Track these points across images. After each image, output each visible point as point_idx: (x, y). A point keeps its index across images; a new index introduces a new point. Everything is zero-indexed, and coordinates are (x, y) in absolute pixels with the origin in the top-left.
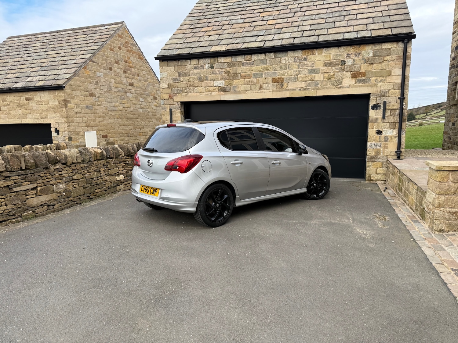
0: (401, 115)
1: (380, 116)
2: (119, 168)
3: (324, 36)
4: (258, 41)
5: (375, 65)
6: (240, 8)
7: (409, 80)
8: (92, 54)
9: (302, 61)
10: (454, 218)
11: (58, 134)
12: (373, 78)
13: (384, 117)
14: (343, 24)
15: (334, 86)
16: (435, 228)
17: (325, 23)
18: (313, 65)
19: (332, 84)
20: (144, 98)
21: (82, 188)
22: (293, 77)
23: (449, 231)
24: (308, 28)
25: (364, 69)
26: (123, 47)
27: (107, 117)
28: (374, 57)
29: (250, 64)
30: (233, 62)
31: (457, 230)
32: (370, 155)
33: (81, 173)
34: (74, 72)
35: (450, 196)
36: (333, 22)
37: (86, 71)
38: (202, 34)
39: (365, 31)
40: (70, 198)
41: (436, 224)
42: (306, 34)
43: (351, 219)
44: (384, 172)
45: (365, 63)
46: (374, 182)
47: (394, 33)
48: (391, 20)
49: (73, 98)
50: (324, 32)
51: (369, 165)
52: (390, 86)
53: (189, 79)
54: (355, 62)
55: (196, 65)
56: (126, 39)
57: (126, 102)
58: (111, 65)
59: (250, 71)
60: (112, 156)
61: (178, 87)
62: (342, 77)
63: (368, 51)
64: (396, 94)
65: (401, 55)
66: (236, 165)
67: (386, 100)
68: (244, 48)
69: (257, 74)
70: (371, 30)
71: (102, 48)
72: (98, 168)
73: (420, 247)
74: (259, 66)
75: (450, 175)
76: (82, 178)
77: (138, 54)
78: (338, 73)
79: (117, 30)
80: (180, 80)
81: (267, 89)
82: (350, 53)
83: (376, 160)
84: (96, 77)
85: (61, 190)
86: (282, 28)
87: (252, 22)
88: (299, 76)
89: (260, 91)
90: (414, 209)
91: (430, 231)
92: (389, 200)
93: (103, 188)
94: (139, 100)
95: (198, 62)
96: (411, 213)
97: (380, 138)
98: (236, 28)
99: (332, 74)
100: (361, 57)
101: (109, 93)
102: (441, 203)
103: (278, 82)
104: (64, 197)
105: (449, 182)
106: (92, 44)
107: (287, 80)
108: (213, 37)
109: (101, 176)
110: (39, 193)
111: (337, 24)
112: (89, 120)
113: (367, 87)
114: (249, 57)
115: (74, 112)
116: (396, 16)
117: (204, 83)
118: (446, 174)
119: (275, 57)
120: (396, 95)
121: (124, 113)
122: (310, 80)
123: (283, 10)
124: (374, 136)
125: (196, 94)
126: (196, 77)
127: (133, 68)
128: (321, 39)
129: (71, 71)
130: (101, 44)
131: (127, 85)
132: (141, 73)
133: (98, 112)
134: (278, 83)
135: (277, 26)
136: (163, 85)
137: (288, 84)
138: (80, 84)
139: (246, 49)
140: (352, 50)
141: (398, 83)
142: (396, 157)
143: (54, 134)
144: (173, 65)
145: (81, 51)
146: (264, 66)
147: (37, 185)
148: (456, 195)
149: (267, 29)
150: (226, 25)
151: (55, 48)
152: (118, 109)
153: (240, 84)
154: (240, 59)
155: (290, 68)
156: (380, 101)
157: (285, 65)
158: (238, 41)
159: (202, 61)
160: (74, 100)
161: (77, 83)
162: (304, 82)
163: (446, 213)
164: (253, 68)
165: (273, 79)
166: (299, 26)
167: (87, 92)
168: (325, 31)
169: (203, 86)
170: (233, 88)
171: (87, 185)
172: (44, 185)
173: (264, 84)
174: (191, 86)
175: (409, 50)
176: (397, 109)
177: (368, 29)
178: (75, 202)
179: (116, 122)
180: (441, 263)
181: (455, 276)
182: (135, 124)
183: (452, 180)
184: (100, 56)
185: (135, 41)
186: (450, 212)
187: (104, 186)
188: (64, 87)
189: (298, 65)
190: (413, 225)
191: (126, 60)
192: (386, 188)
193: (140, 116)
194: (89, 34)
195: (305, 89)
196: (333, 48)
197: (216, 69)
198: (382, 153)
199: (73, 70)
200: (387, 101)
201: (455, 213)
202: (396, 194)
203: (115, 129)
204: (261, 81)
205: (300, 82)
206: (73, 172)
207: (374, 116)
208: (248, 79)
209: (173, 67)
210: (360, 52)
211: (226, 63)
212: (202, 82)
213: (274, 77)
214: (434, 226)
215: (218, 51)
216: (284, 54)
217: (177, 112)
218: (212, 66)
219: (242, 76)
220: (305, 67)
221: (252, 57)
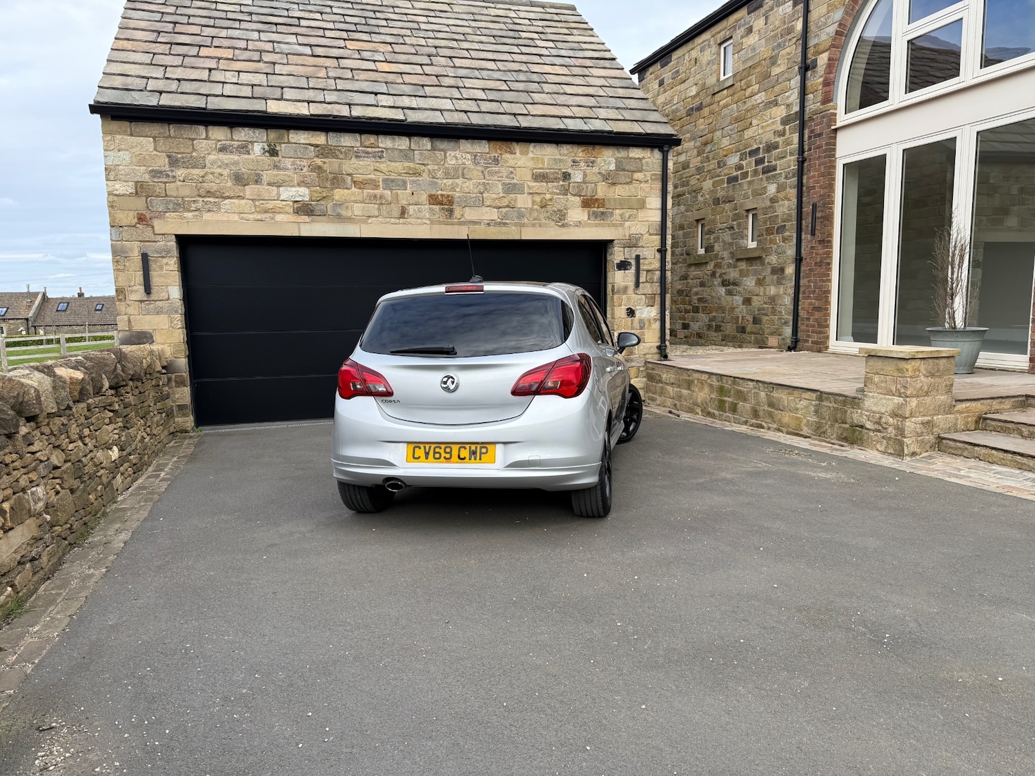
0: (664, 280)
1: (631, 284)
2: (107, 425)
3: (525, 117)
4: (385, 107)
5: (619, 186)
6: (280, 16)
9: (490, 164)
10: (926, 431)
12: (617, 210)
13: (637, 284)
14: (547, 99)
15: (553, 223)
17: (509, 90)
18: (511, 176)
19: (548, 218)
21: (68, 491)
22: (474, 195)
23: (921, 454)
24: (481, 94)
25: (602, 192)
28: (618, 172)
29: (374, 157)
30: (331, 145)
31: (929, 450)
33: (58, 447)
35: (922, 398)
36: (524, 91)
38: (208, 63)
39: (596, 120)
41: (907, 445)
44: (641, 386)
45: (604, 181)
47: (647, 131)
48: (628, 107)
50: (521, 110)
52: (645, 228)
53: (202, 177)
54: (586, 177)
55: (223, 142)
59: (375, 173)
61: (166, 195)
62: (566, 205)
63: (608, 158)
64: (653, 242)
65: (658, 171)
67: (638, 252)
68: (359, 118)
69: (393, 181)
70: (605, 120)
72: (80, 428)
74: (397, 164)
75: (922, 366)
76: (65, 461)
78: (559, 196)
80: (174, 177)
81: (419, 218)
82: (578, 159)
85: (41, 504)
86: (423, 86)
87: (336, 58)
88: (485, 195)
89: (403, 220)
93: (98, 489)
95: (229, 136)
97: (632, 323)
98: (302, 65)
99: (548, 196)
100: (595, 170)
102: (913, 410)
103: (442, 204)
104: (49, 528)
105: (921, 376)
107: (461, 201)
108: (251, 78)
109: (90, 452)
110: (9, 523)
111: (536, 97)
113: (609, 226)
114: (371, 139)
116: (630, 100)
117: (249, 190)
118: (916, 364)
119: (433, 149)
120: (654, 245)
122: (508, 206)
123: (397, 44)
124: (623, 320)
125: (228, 217)
126: (226, 172)
128: (525, 123)
134: (442, 207)
135: (407, 78)
136: (117, 186)
137: (464, 209)
139: (364, 120)
140: (581, 153)
141: (655, 223)
142: (657, 356)
144: (149, 134)
146: (407, 164)
148: (928, 395)
149: (389, 81)
150: (268, 52)
153: (353, 199)
154: (348, 141)
156: (630, 255)
157: (456, 170)
158: (331, 97)
159: (243, 134)
162: (496, 210)
163: (918, 425)
164: (383, 167)
165: (431, 196)
166: (457, 88)
168: (520, 108)
169: (247, 197)
170: (333, 207)
171: (76, 484)
172: (13, 493)
173: (410, 204)
174: (209, 193)
175: (668, 165)
176: (656, 270)
177: (599, 117)
178: (65, 539)
186: (922, 423)
187: (98, 481)
189: (482, 172)
192: (670, 413)
195: (500, 223)
196: (547, 144)
197: (284, 157)
198: (635, 351)
200: (641, 255)
201: (927, 423)
204: (403, 199)
205: (488, 208)
206: (48, 444)
207: (623, 283)
208: (372, 191)
209: (151, 139)
210: (594, 159)
211: (313, 148)
212: (244, 186)
213: (433, 193)
214: (905, 448)
215: (290, 114)
216: (452, 144)
217: (167, 264)
218: (274, 150)
219: (355, 182)
220: (496, 178)
221: (380, 140)
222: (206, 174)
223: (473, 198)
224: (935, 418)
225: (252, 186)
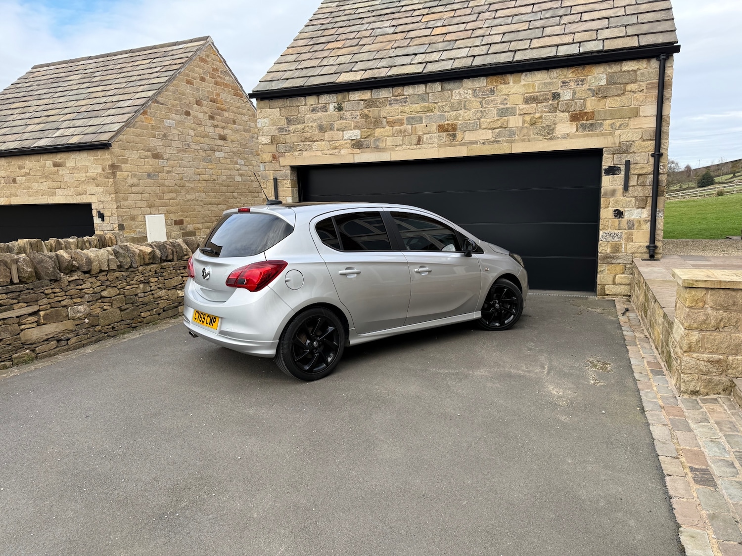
0: (656, 183)
1: (620, 188)
2: (183, 277)
3: (524, 51)
4: (415, 64)
5: (610, 99)
6: (391, 8)
7: (669, 124)
8: (156, 91)
9: (487, 95)
10: (715, 370)
11: (103, 220)
12: (607, 121)
13: (626, 188)
14: (558, 30)
15: (542, 137)
16: (683, 388)
17: (527, 29)
18: (505, 102)
19: (537, 133)
20: (245, 159)
21: (118, 310)
22: (473, 121)
23: (707, 394)
24: (498, 38)
25: (591, 106)
26: (207, 78)
27: (182, 191)
28: (609, 86)
29: (401, 103)
30: (374, 99)
31: (722, 393)
32: (603, 252)
33: (115, 287)
34: (127, 120)
35: (708, 333)
36: (541, 27)
37: (146, 118)
38: (325, 54)
39: (594, 42)
40: (97, 327)
41: (684, 381)
42: (494, 48)
43: (546, 367)
44: (627, 282)
45: (593, 96)
46: (610, 298)
47: (643, 43)
48: (640, 22)
49: (126, 161)
50: (525, 46)
51: (602, 269)
52: (637, 135)
53: (303, 129)
54: (575, 94)
55: (314, 106)
56: (213, 64)
57: (214, 166)
58: (189, 107)
59: (401, 114)
60: (170, 257)
61: (286, 143)
63: (599, 75)
64: (646, 148)
65: (655, 80)
66: (348, 277)
67: (630, 158)
68: (390, 76)
69: (413, 118)
70: (603, 40)
71: (172, 80)
72: (147, 278)
73: (648, 422)
74: (417, 105)
75: (709, 296)
76: (118, 294)
77: (235, 89)
78: (548, 114)
79: (197, 50)
80: (289, 131)
81: (430, 143)
82: (567, 80)
83: (613, 261)
84: (163, 127)
85: (81, 314)
86: (456, 41)
87: (408, 31)
88: (482, 120)
89: (418, 146)
90: (659, 349)
91: (676, 392)
92: (625, 333)
93: (155, 310)
94: (236, 163)
95: (317, 101)
96: (655, 358)
97: (619, 224)
98: (381, 42)
99: (537, 115)
100: (586, 87)
101: (185, 151)
102: (693, 346)
103: (448, 131)
104: (87, 326)
105: (707, 308)
106: (159, 74)
107: (462, 127)
108: (343, 59)
109: (151, 291)
110: (42, 321)
111: (548, 31)
112: (153, 196)
113: (598, 136)
114: (399, 90)
115: (127, 185)
116: (648, 14)
117: (327, 135)
118: (700, 294)
119: (443, 90)
120: (647, 150)
121: (211, 184)
122: (501, 127)
123: (461, 9)
124: (610, 221)
126: (315, 125)
127: (225, 111)
128: (519, 57)
129: (123, 118)
130: (172, 73)
131: (215, 139)
132: (239, 118)
133: (167, 184)
134: (447, 133)
135: (448, 37)
136: (263, 139)
137: (465, 133)
138: (137, 139)
139: (394, 77)
140: (571, 75)
141: (649, 129)
142: (647, 256)
143: (97, 220)
144: (277, 106)
145: (140, 85)
146: (424, 104)
147: (38, 308)
148: (720, 331)
149: (432, 42)
150: (366, 37)
151: (102, 82)
152: (201, 177)
153: (386, 134)
154: (384, 93)
155: (466, 107)
156: (619, 161)
157: (459, 103)
158: (383, 63)
159: (324, 99)
160: (127, 165)
161: (131, 137)
162: (490, 131)
163: (702, 363)
164: (407, 109)
165: (439, 126)
166: (483, 36)
167: (148, 151)
168: (526, 44)
169: (326, 140)
170: (374, 141)
171: (126, 306)
172: (52, 308)
173: (424, 134)
174: (306, 139)
175: (668, 72)
176: (649, 174)
177: (598, 39)
178: (105, 333)
179: (198, 198)
180: (674, 455)
181: (693, 482)
182: (230, 202)
183: (711, 304)
184: (170, 93)
185: (229, 67)
186: (709, 361)
187: (156, 306)
188: (110, 145)
189: (480, 102)
190: (652, 380)
191: (214, 99)
192: (627, 310)
193: (237, 187)
194: (155, 58)
195: (493, 142)
196: (538, 71)
197: (346, 111)
198: (623, 249)
199: (126, 117)
200: (632, 160)
201: (717, 361)
202: (641, 321)
203: (196, 210)
204: (420, 130)
205: (484, 130)
206: (101, 285)
207: (610, 187)
208: (399, 127)
209: (278, 109)
210: (584, 77)
211: (363, 102)
212: (324, 132)
213: (441, 124)
214: (682, 385)
215: (348, 82)
216: (457, 84)
217: (286, 184)
218: (340, 107)
219: (388, 122)
220: (492, 105)
221: (405, 90)
222: (305, 127)
223: (472, 123)
224: (730, 358)
225: (328, 132)
